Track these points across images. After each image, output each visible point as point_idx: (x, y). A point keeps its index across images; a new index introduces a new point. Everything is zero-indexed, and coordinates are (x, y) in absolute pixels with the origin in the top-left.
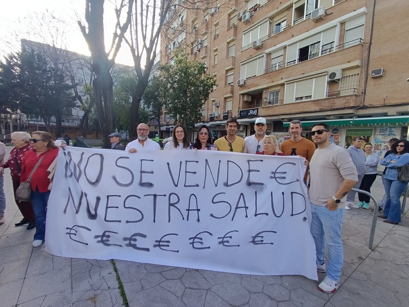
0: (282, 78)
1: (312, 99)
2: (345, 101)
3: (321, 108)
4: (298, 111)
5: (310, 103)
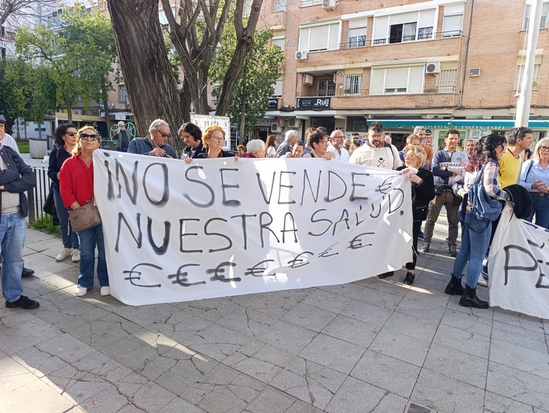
0: (366, 60)
1: (407, 93)
2: (443, 99)
3: (418, 105)
4: (389, 106)
5: (404, 97)
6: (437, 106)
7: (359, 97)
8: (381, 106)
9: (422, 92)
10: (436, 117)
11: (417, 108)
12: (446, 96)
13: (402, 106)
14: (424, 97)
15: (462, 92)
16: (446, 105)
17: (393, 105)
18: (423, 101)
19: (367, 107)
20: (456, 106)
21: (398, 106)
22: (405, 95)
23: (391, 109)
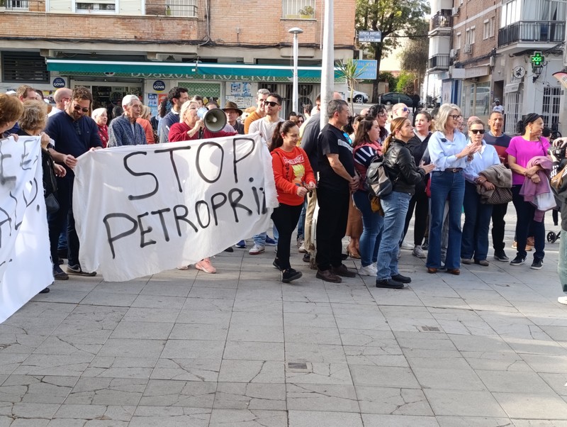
1: (117, 12)
2: (180, 28)
3: (138, 35)
4: (87, 36)
5: (113, 20)
6: (171, 38)
7: (25, 15)
8: (71, 35)
9: (143, 13)
10: (171, 59)
11: (138, 42)
12: (184, 22)
13: (111, 36)
14: (147, 23)
15: (208, 17)
16: (185, 37)
17: (93, 34)
18: (147, 30)
19: (45, 34)
20: (202, 41)
21: (103, 36)
22: (114, 17)
23: (92, 41)
